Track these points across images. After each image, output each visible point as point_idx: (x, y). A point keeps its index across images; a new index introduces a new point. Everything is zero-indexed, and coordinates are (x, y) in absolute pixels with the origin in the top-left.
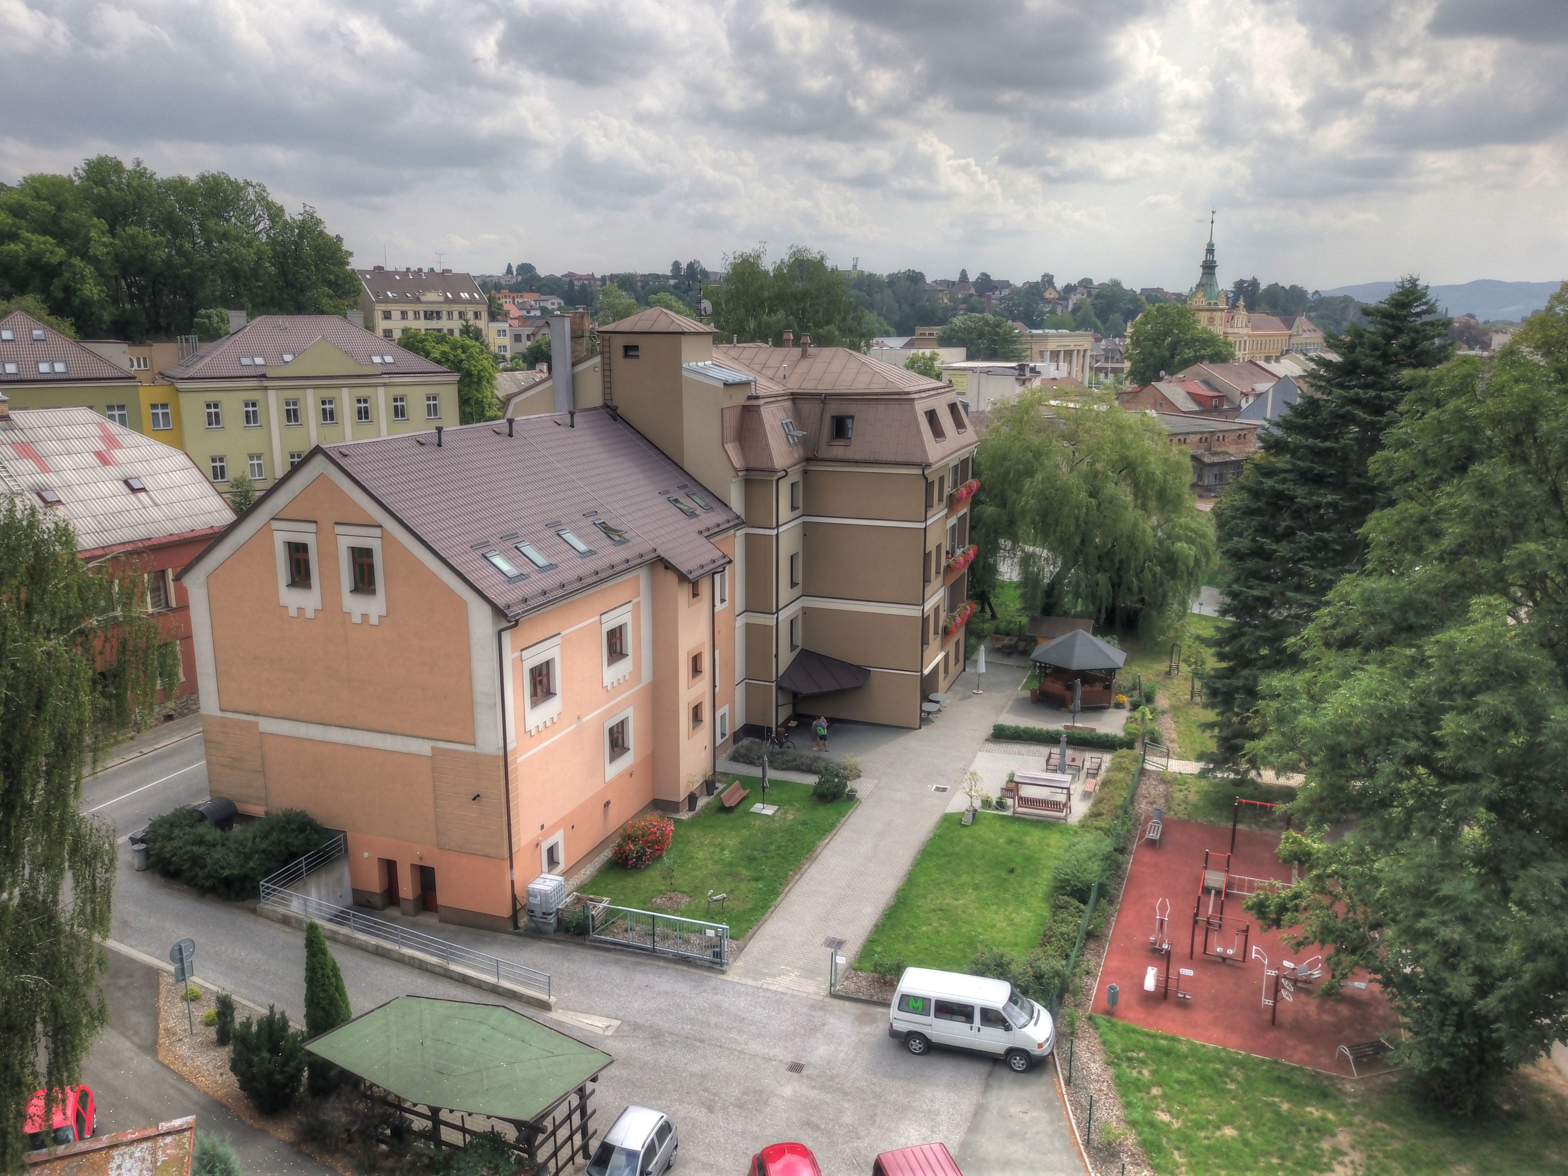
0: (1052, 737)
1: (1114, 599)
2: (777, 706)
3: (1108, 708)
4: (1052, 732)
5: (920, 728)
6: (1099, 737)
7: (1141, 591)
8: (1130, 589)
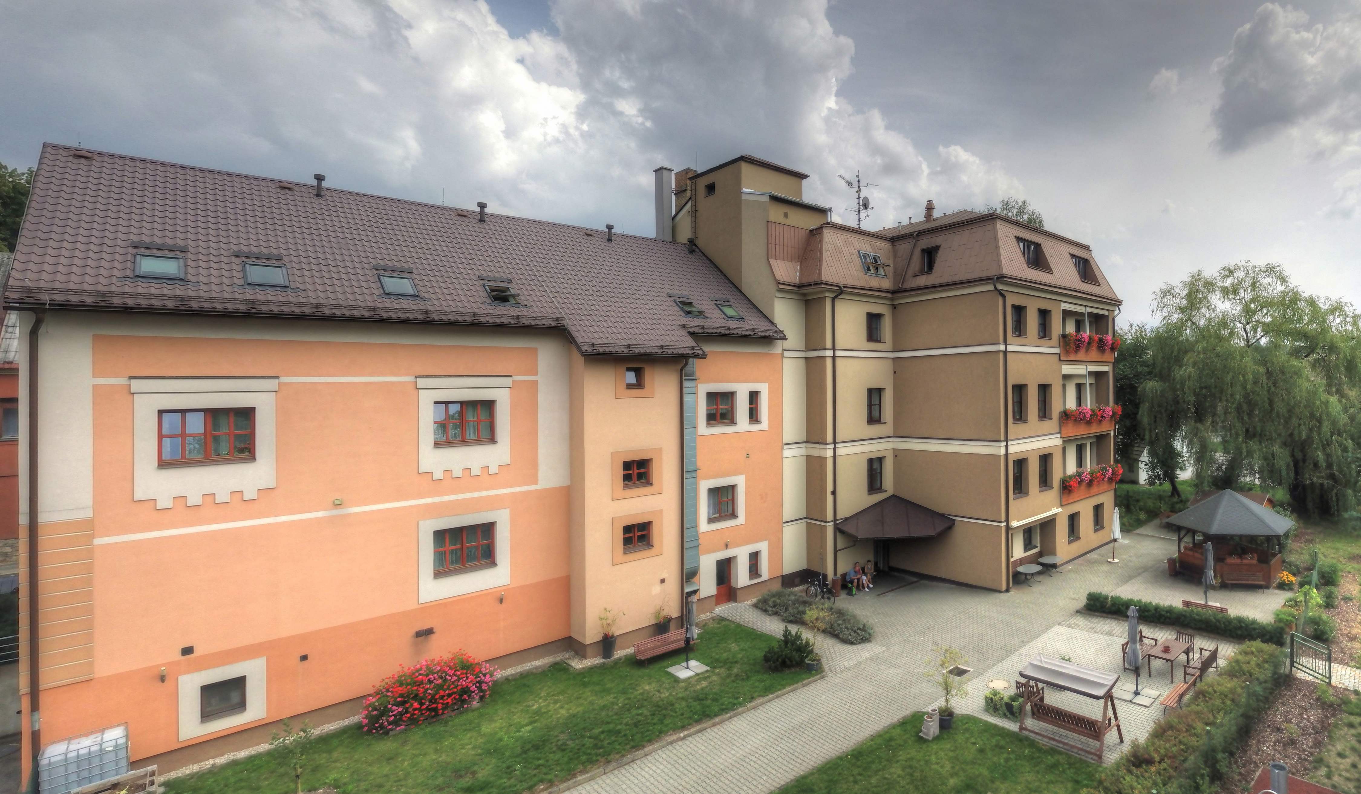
0: (1161, 616)
1: (1297, 473)
2: (836, 551)
3: (1267, 587)
4: (1163, 609)
5: (1007, 590)
6: (1229, 621)
7: (1329, 466)
8: (1316, 465)
